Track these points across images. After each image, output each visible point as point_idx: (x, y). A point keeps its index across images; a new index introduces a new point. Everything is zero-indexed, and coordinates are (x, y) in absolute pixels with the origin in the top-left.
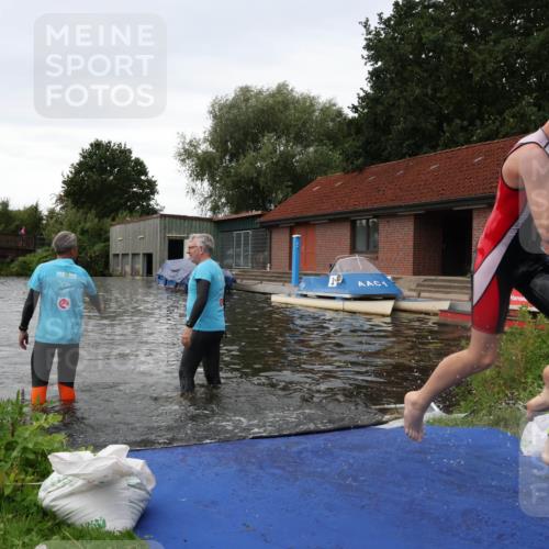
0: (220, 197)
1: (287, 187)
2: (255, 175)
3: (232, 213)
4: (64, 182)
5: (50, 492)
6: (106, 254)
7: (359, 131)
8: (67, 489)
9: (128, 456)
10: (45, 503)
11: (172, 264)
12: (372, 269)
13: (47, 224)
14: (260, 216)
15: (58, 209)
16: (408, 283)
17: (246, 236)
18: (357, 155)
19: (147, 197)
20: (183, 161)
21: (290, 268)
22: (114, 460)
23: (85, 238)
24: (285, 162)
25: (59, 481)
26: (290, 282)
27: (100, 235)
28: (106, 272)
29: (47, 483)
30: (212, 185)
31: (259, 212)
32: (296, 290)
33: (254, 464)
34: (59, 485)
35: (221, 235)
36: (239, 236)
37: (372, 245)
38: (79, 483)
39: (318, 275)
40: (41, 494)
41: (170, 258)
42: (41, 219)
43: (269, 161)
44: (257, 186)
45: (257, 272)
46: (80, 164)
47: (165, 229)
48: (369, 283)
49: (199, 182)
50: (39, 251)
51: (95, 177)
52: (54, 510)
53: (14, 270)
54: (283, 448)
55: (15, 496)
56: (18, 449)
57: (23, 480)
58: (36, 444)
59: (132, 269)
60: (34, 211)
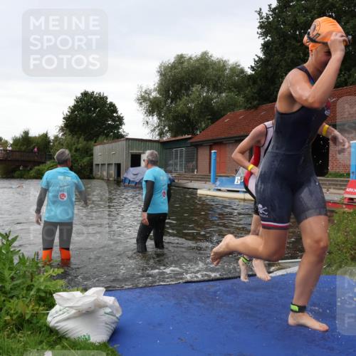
0: (164, 127)
1: (208, 119)
2: (187, 112)
3: (172, 137)
4: (64, 118)
5: (55, 318)
6: (91, 164)
7: (255, 83)
8: (66, 315)
9: (104, 295)
10: (52, 324)
11: (133, 170)
13: (53, 145)
14: (190, 138)
15: (60, 135)
17: (181, 151)
18: (254, 99)
19: (118, 127)
20: (141, 103)
21: (210, 172)
22: (95, 298)
23: (77, 154)
24: (207, 103)
25: (60, 310)
26: (210, 181)
27: (87, 152)
28: (91, 176)
29: (53, 311)
30: (159, 119)
31: (190, 136)
32: (213, 187)
33: (185, 299)
34: (61, 312)
35: (165, 151)
36: (177, 152)
38: (73, 311)
39: (228, 176)
40: (49, 319)
41: (132, 166)
42: (49, 142)
43: (196, 102)
44: (188, 119)
45: (188, 175)
46: (75, 106)
47: (129, 147)
49: (150, 117)
50: (48, 162)
51: (83, 115)
52: (57, 329)
53: (32, 175)
54: (205, 289)
55: (32, 319)
56: (34, 290)
57: (38, 310)
58: (46, 286)
59: (108, 173)
60: (45, 137)
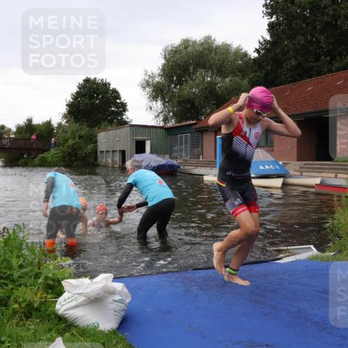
0: (169, 112)
1: (213, 104)
2: (192, 97)
3: (176, 122)
4: (67, 105)
5: (63, 306)
6: (95, 151)
8: (74, 303)
9: (113, 281)
10: (60, 312)
11: (138, 157)
12: (269, 158)
13: (57, 133)
14: (194, 124)
15: (64, 122)
16: (293, 166)
17: (186, 137)
19: (121, 114)
20: (144, 88)
21: (216, 158)
22: (104, 284)
23: (82, 140)
24: (211, 88)
25: (69, 298)
26: (216, 167)
27: (91, 139)
28: (96, 163)
29: (61, 299)
30: (164, 104)
31: (194, 122)
33: (194, 286)
34: (69, 300)
35: (169, 137)
36: (181, 138)
37: (269, 141)
38: (82, 299)
40: (58, 306)
41: (137, 153)
42: (53, 129)
43: (200, 88)
44: (193, 105)
45: (194, 161)
46: (77, 93)
47: (133, 134)
48: (267, 167)
49: (154, 103)
51: (86, 101)
52: (66, 316)
53: (36, 163)
54: (213, 275)
55: (41, 307)
56: (42, 278)
57: (46, 298)
58: (54, 274)
59: (113, 160)
60: (48, 124)
